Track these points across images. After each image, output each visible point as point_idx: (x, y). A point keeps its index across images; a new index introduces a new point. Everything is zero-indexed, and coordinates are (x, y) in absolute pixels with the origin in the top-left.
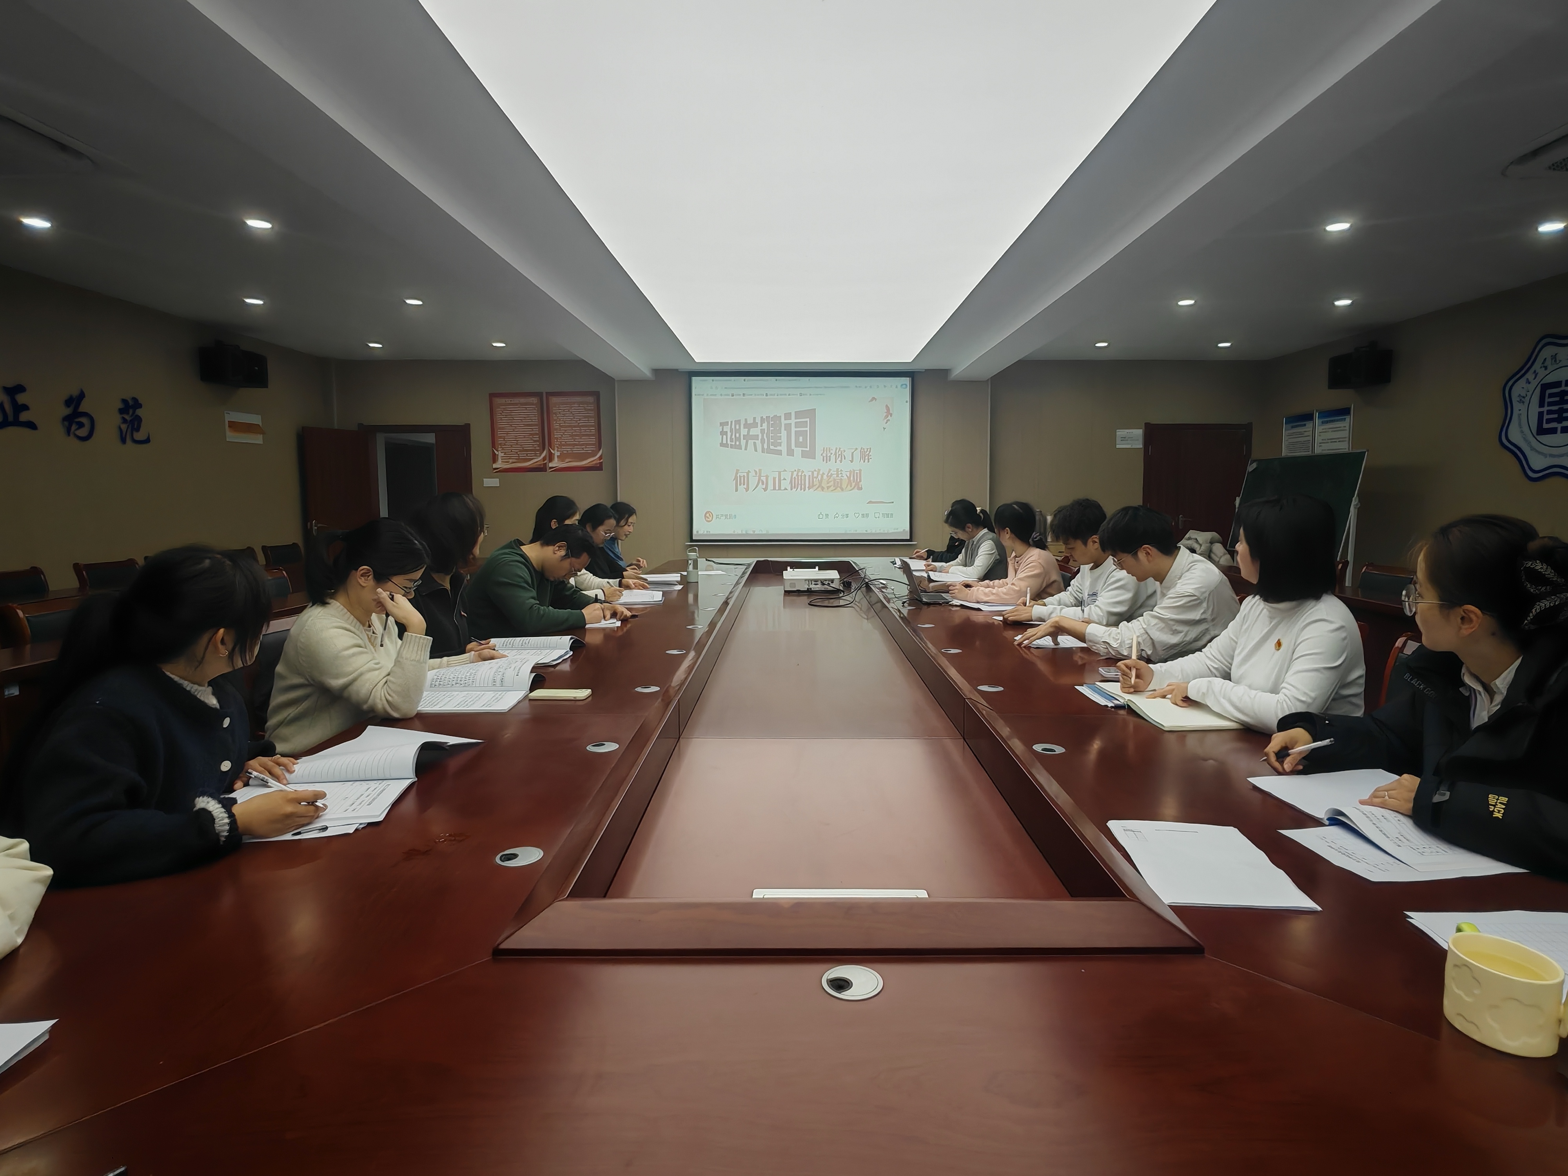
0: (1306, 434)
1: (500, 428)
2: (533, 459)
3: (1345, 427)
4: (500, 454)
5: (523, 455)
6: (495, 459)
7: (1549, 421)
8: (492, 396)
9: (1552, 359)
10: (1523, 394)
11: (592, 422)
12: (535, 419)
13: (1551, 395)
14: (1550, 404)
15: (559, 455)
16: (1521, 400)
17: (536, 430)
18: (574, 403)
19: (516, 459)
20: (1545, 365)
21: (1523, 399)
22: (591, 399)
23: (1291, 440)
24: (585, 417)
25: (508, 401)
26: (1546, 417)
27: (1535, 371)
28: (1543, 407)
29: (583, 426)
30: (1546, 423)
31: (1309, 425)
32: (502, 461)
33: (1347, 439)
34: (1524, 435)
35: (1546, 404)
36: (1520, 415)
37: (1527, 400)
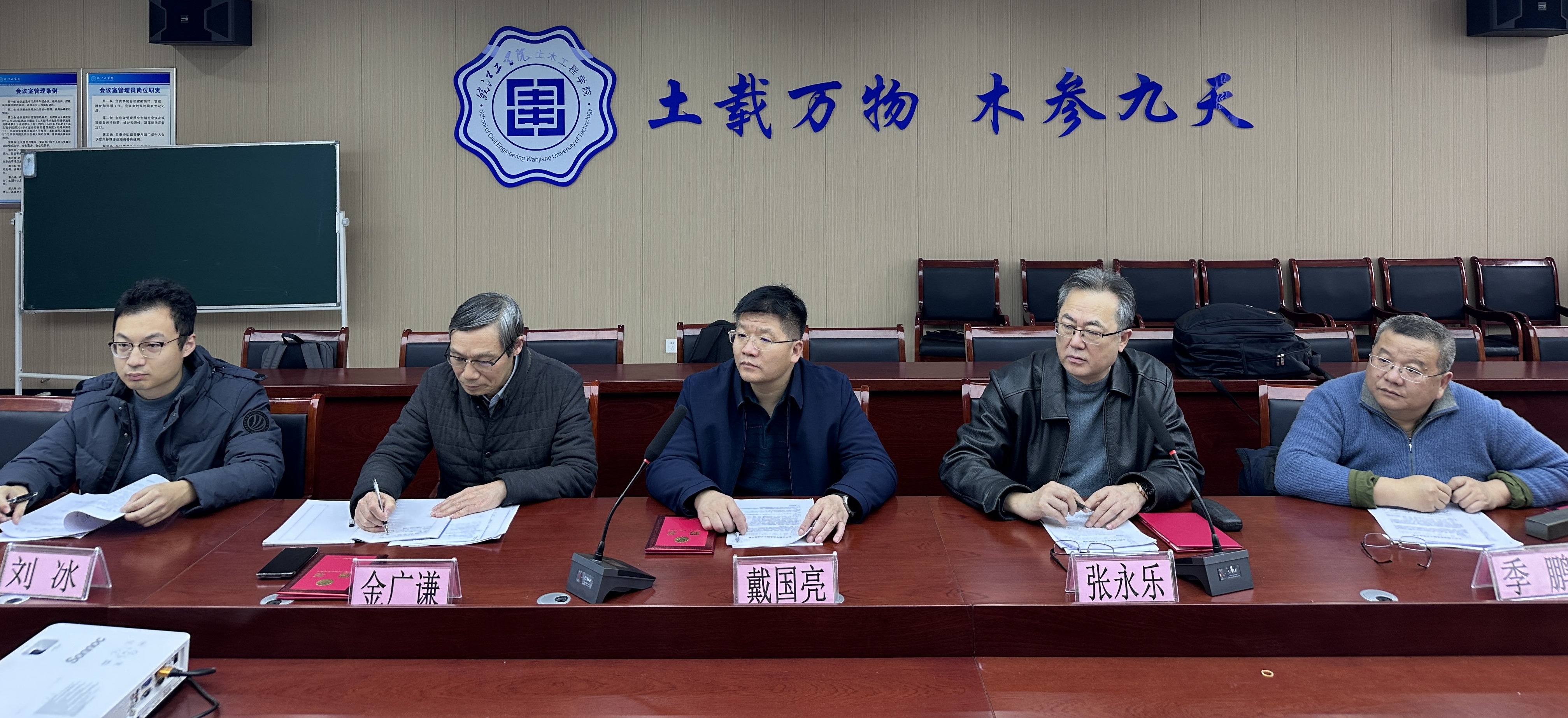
0: (57, 105)
3: (159, 101)
7: (522, 121)
9: (518, 54)
10: (484, 87)
13: (521, 94)
14: (521, 103)
16: (481, 94)
20: (510, 59)
26: (517, 117)
27: (497, 64)
28: (513, 104)
30: (519, 123)
31: (67, 90)
33: (167, 120)
34: (491, 136)
35: (516, 102)
36: (482, 112)
37: (490, 95)
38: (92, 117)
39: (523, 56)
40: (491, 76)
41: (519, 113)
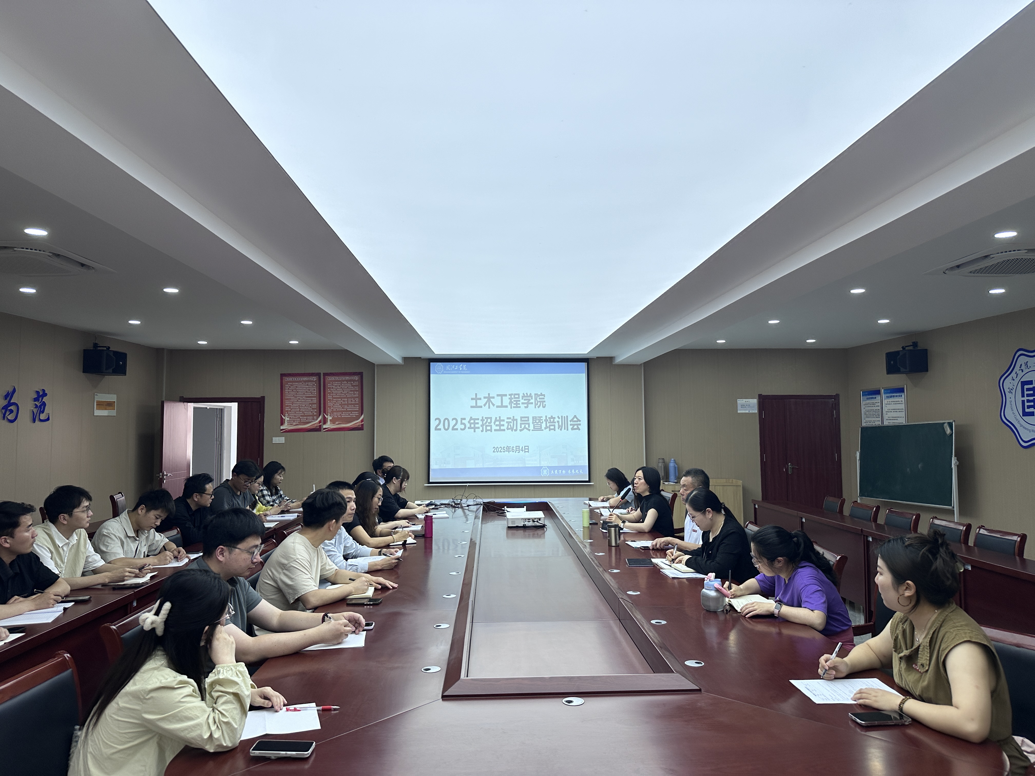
0: (877, 404)
1: (287, 399)
2: (312, 422)
3: (902, 401)
4: (286, 419)
5: (304, 419)
6: (282, 423)
7: (1029, 407)
8: (282, 375)
9: (1025, 365)
10: (1011, 387)
11: (357, 394)
12: (315, 393)
13: (1028, 390)
14: (1028, 395)
15: (331, 419)
16: (1010, 391)
17: (315, 400)
18: (344, 381)
19: (298, 422)
20: (1022, 369)
21: (1011, 391)
22: (356, 378)
23: (867, 408)
24: (351, 391)
25: (295, 379)
26: (1026, 404)
27: (1016, 372)
28: (1024, 397)
29: (350, 398)
30: (1027, 408)
31: (878, 397)
32: (288, 424)
33: (904, 410)
34: (1015, 416)
35: (1025, 395)
36: (1011, 401)
37: (1013, 391)
38: (885, 409)
39: (1027, 366)
40: (1014, 380)
41: (1027, 402)
